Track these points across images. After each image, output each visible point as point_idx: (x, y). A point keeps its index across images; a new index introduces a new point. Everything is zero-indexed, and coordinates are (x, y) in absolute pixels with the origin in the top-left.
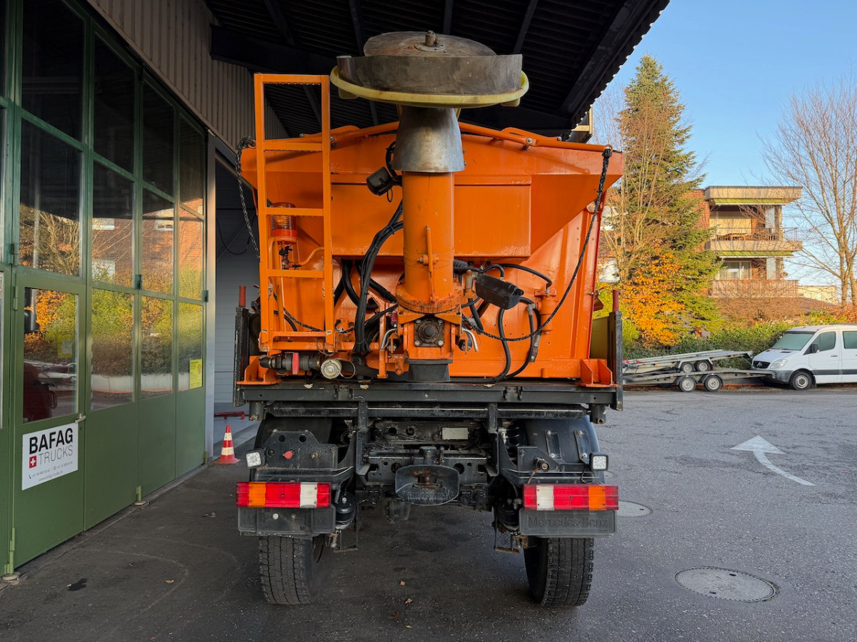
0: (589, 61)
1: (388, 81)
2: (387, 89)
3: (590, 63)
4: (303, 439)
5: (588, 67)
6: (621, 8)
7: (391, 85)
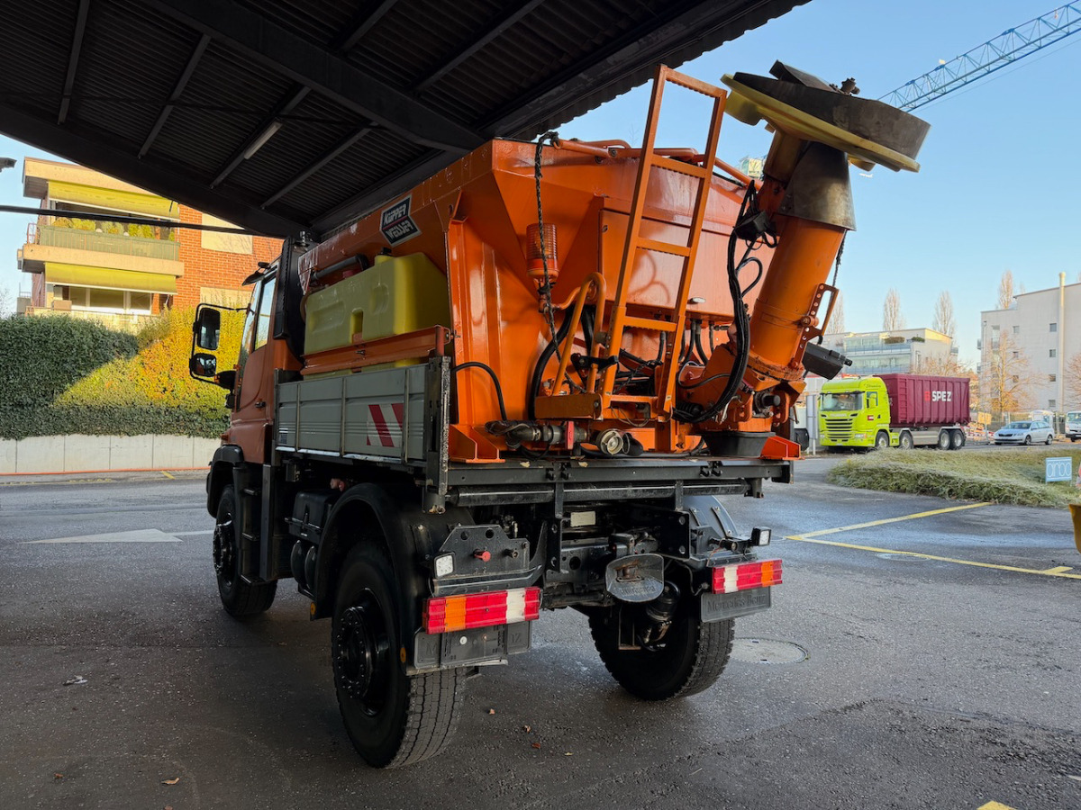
0: (559, 85)
1: (872, 130)
2: (867, 138)
3: (559, 88)
4: (490, 534)
5: (553, 92)
6: (632, 42)
7: (873, 134)
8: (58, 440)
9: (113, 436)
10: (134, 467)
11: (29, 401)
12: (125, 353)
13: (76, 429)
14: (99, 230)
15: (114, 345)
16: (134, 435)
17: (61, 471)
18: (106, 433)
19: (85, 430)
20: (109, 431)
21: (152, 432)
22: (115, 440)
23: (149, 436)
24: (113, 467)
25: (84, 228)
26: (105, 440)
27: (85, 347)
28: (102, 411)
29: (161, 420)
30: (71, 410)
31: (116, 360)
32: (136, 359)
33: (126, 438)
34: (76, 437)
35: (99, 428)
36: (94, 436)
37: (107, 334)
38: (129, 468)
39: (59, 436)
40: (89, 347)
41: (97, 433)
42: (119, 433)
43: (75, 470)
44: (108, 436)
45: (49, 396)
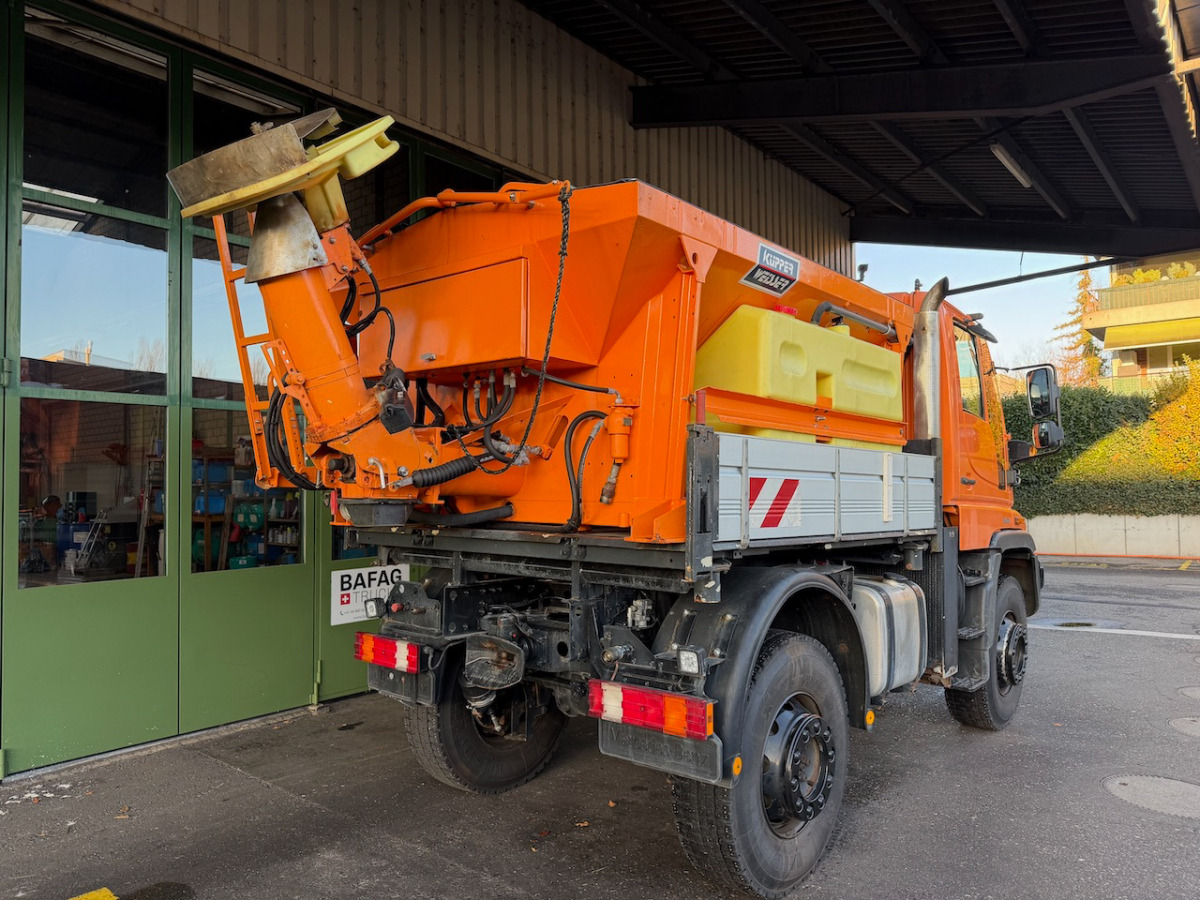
4: (416, 591)
8: (1068, 519)
9: (1127, 516)
10: (1156, 552)
11: (1035, 479)
12: (1133, 420)
13: (1085, 509)
14: (1165, 278)
15: (1118, 412)
16: (1152, 515)
17: (1073, 553)
18: (1119, 512)
19: (1095, 509)
20: (1121, 510)
21: (1175, 511)
22: (1131, 521)
23: (1173, 518)
24: (1131, 552)
25: (1148, 280)
26: (1118, 521)
27: (1084, 417)
28: (1111, 487)
29: (1183, 497)
30: (1077, 488)
31: (1121, 429)
32: (1149, 425)
33: (1143, 519)
34: (1085, 516)
35: (1110, 507)
36: (1106, 516)
37: (1110, 400)
38: (1149, 555)
39: (1069, 515)
40: (1089, 417)
41: (1110, 512)
42: (1132, 512)
43: (1088, 553)
44: (1122, 517)
45: (1052, 472)
